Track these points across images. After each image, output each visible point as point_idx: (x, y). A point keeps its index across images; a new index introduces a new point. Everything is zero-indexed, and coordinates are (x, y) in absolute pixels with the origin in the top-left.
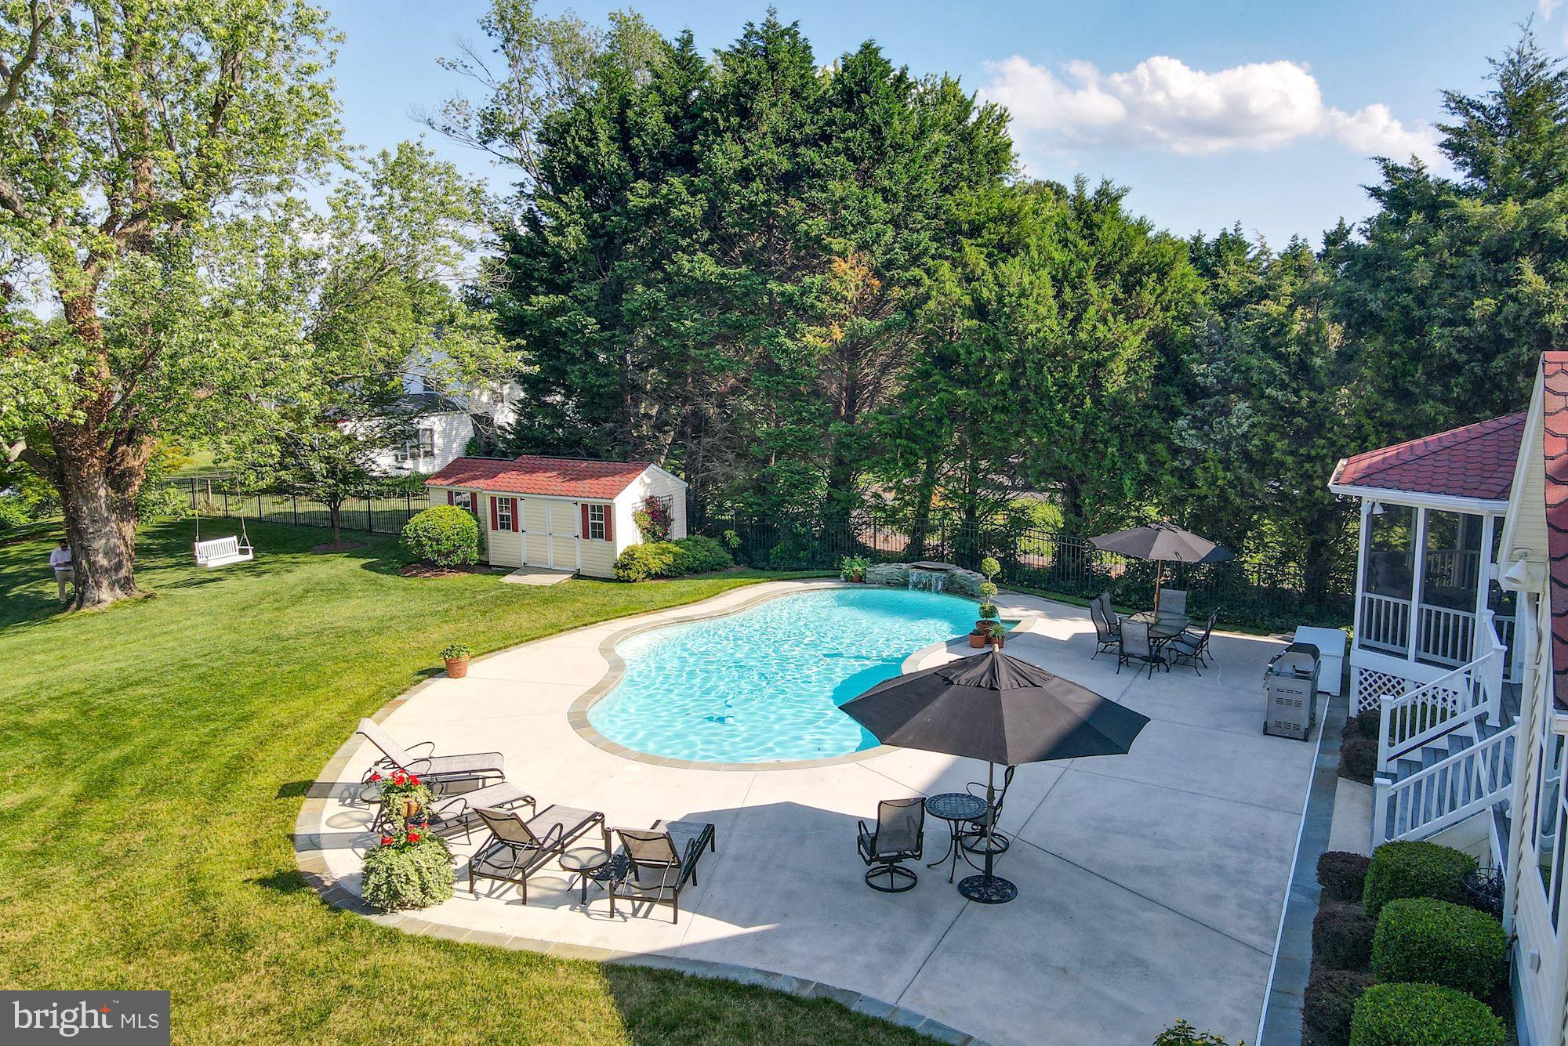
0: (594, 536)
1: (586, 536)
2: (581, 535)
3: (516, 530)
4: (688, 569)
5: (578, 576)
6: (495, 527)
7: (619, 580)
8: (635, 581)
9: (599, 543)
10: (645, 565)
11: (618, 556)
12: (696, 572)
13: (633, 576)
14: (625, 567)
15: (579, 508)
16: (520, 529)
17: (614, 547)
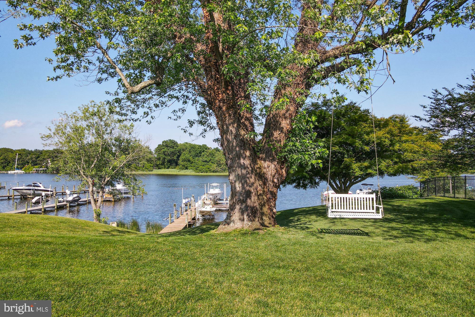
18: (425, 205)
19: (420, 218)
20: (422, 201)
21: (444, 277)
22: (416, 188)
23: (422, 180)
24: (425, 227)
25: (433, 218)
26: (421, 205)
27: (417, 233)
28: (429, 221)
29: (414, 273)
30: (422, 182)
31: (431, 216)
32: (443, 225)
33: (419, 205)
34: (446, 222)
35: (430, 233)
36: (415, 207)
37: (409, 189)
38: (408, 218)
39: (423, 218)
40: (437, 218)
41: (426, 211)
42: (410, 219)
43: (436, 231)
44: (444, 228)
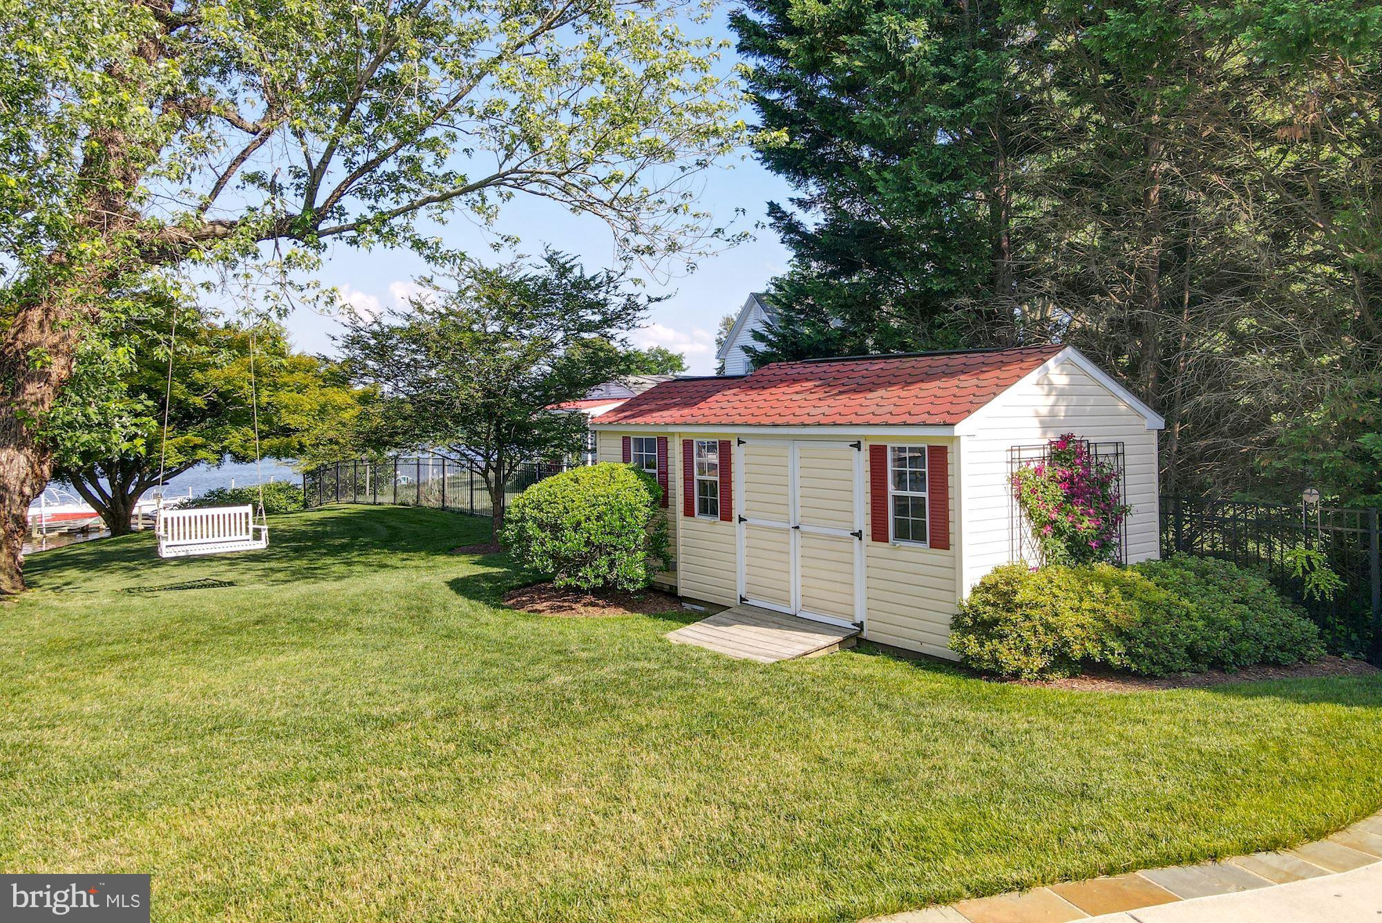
0: (902, 534)
1: (879, 534)
2: (867, 531)
3: (727, 517)
4: (1192, 653)
5: (857, 641)
6: (689, 512)
7: (965, 667)
8: (1016, 675)
9: (915, 553)
10: (1049, 628)
11: (967, 594)
12: (1218, 664)
13: (1009, 658)
14: (984, 627)
15: (863, 457)
16: (735, 515)
17: (956, 568)
18: (323, 522)
19: (320, 548)
20: (316, 516)
21: (368, 612)
22: (294, 487)
23: (309, 468)
24: (329, 560)
25: (340, 545)
26: (315, 523)
27: (319, 571)
28: (334, 551)
29: (331, 613)
30: (308, 474)
31: (337, 542)
32: (359, 555)
33: (311, 525)
34: (365, 549)
35: (340, 569)
36: (303, 528)
37: (279, 490)
38: (296, 550)
39: (324, 547)
40: (348, 544)
41: (325, 534)
42: (299, 552)
43: (349, 564)
44: (362, 559)
